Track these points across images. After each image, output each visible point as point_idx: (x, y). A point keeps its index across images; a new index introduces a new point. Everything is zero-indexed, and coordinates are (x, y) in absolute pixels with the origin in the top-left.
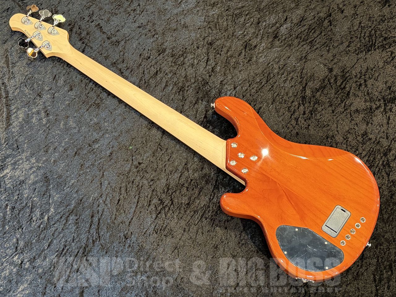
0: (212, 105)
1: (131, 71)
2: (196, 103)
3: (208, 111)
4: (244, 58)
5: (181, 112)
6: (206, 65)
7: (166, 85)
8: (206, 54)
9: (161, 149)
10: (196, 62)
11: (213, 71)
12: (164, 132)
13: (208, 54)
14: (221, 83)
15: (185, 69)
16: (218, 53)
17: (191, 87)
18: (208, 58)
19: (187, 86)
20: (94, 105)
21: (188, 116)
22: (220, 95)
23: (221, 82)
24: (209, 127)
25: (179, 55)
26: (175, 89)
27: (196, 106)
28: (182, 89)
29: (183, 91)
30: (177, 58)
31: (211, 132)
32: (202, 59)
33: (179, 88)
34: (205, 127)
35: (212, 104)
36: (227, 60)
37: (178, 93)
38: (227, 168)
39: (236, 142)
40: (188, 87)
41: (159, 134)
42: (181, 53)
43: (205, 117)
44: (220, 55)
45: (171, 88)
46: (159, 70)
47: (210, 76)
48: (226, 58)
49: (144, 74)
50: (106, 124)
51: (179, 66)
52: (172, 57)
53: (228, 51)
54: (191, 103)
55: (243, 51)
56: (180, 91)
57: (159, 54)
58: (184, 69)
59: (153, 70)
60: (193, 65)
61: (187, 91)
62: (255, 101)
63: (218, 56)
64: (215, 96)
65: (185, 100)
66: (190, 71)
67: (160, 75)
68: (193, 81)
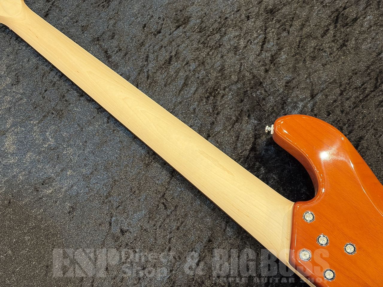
0: (267, 128)
1: (126, 55)
2: (237, 121)
3: (259, 138)
4: (333, 41)
5: (207, 137)
6: (261, 50)
7: (185, 84)
8: (262, 30)
9: (165, 206)
10: (242, 43)
11: (272, 61)
12: (173, 172)
13: (266, 30)
14: (286, 86)
15: (222, 57)
16: (285, 30)
17: (230, 90)
18: (265, 38)
19: (222, 87)
20: (53, 113)
21: (220, 146)
22: (283, 108)
23: (287, 83)
24: (258, 169)
25: (213, 30)
26: (201, 91)
27: (237, 126)
28: (213, 93)
29: (214, 97)
30: (208, 36)
31: (263, 180)
32: (254, 39)
33: (207, 90)
34: (251, 169)
35: (267, 126)
36: (300, 42)
37: (205, 100)
38: (290, 261)
39: (312, 209)
40: (224, 89)
41: (164, 176)
42: (216, 25)
43: (253, 149)
44: (289, 32)
45: (193, 89)
46: (176, 55)
47: (267, 71)
48: (298, 39)
49: (147, 60)
50: (71, 150)
51: (211, 50)
52: (200, 32)
53: (303, 25)
54: (228, 119)
55: (331, 27)
56: (208, 97)
57: (178, 27)
58: (220, 55)
59: (164, 55)
60: (236, 49)
61: (223, 97)
62: (351, 124)
63: (285, 34)
64: (273, 109)
65: (218, 114)
66: (231, 60)
67: (175, 65)
68: (234, 78)
